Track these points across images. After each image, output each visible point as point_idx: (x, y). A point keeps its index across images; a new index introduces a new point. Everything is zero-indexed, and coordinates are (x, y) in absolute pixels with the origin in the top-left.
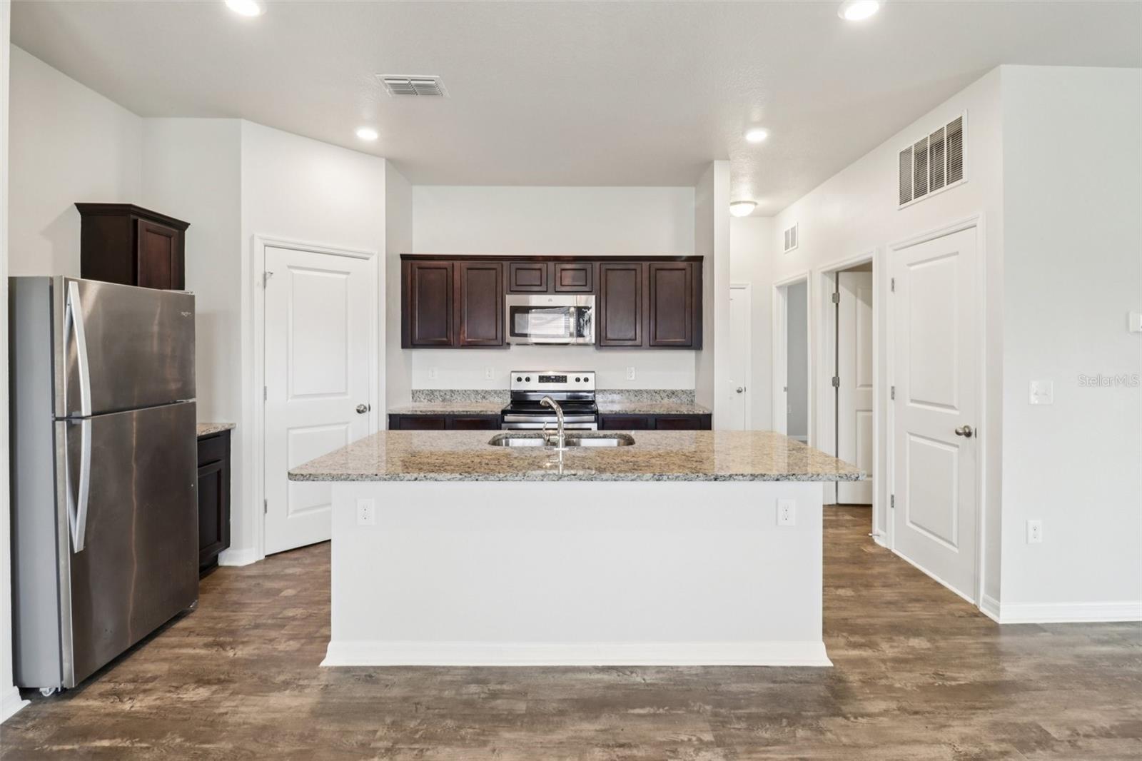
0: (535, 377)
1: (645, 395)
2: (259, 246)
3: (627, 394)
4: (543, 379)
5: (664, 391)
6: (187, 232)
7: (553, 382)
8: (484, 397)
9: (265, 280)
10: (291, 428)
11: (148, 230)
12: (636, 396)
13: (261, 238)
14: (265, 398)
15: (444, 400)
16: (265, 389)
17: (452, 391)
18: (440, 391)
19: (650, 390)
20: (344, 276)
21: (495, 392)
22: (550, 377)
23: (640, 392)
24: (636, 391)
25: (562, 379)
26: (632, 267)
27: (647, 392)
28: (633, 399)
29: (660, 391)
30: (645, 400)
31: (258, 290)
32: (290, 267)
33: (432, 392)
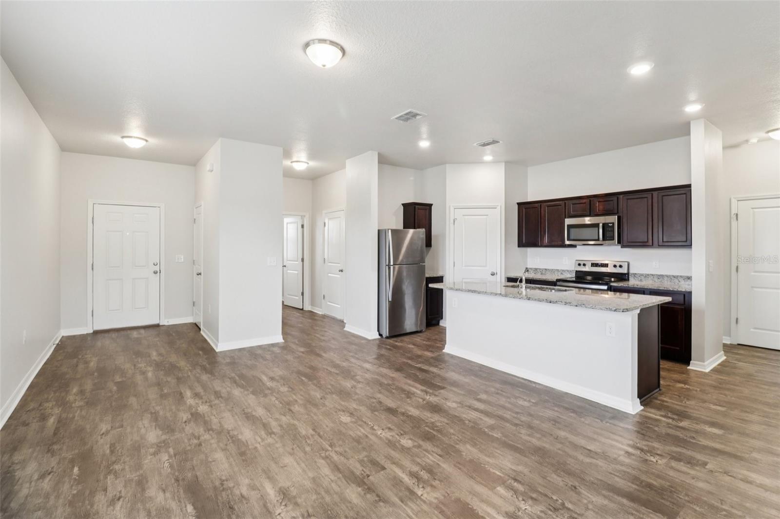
0: (589, 264)
1: (666, 278)
2: (452, 209)
3: (652, 277)
4: (593, 265)
5: (681, 276)
6: (432, 207)
7: (599, 267)
8: (562, 273)
9: (454, 222)
10: (464, 279)
11: (419, 209)
12: (659, 278)
13: (453, 206)
14: (454, 266)
15: (542, 274)
16: (454, 263)
17: (546, 269)
18: (540, 269)
19: (670, 275)
20: (485, 217)
21: (568, 271)
22: (598, 264)
23: (662, 276)
24: (659, 276)
25: (606, 265)
26: (646, 196)
27: (667, 276)
28: (656, 281)
29: (678, 276)
30: (666, 282)
31: (452, 225)
32: (463, 215)
33: (536, 269)
